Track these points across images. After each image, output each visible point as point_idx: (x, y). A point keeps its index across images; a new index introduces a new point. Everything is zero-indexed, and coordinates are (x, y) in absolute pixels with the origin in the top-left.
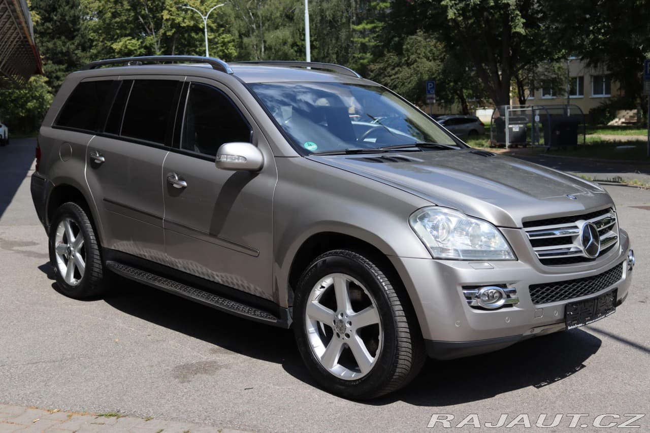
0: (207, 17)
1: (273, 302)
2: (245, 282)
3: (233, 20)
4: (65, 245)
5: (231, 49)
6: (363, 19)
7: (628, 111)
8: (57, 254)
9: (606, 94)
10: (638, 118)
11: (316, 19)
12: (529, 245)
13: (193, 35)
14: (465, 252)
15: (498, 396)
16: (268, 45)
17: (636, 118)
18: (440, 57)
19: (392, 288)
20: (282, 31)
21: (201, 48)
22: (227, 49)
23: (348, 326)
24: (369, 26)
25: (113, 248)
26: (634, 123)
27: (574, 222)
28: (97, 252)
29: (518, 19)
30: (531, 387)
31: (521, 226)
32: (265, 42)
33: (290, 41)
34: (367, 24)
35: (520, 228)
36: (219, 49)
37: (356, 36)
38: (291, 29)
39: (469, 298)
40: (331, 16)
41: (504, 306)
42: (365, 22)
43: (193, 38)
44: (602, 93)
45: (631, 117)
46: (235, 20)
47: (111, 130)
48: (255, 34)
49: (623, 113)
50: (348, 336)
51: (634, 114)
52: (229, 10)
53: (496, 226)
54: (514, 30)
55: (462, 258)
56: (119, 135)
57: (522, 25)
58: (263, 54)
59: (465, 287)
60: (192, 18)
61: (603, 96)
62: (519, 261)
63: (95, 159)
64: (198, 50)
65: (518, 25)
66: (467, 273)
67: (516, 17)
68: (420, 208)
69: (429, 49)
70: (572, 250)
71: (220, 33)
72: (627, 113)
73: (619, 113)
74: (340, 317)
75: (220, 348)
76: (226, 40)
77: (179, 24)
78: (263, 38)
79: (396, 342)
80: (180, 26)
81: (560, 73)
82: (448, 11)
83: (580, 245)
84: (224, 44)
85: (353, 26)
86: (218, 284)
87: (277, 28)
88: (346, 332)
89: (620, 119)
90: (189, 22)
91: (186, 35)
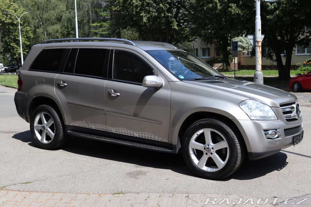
0: (20, 18)
1: (168, 143)
2: (153, 135)
3: (31, 20)
4: (40, 125)
5: (31, 34)
6: (95, 21)
7: (219, 64)
8: (35, 129)
9: (208, 56)
10: (223, 67)
11: (73, 21)
12: (282, 113)
13: (11, 27)
14: (262, 117)
15: (267, 175)
16: (49, 33)
17: (222, 67)
18: (134, 39)
19: (233, 133)
20: (56, 26)
21: (15, 34)
22: (29, 34)
23: (212, 149)
24: (99, 24)
25: (71, 125)
26: (221, 69)
27: (291, 105)
28: (61, 127)
29: (175, 23)
30: (276, 171)
31: (280, 106)
32: (47, 31)
33: (60, 31)
34: (97, 23)
35: (279, 107)
36: (24, 34)
37: (92, 29)
38: (60, 25)
39: (266, 135)
40: (81, 19)
41: (278, 137)
42: (97, 22)
43: (10, 28)
44: (206, 56)
45: (219, 66)
46: (32, 20)
47: (69, 71)
48: (42, 27)
49: (216, 65)
50: (212, 154)
51: (221, 65)
52: (29, 16)
53: (271, 107)
54: (173, 28)
55: (261, 119)
56: (73, 73)
57: (176, 25)
58: (46, 36)
59: (265, 131)
60: (10, 18)
61: (207, 57)
62: (279, 120)
63: (60, 84)
64: (13, 34)
65: (175, 25)
66: (264, 125)
67: (174, 21)
68: (243, 101)
69: (129, 35)
70: (292, 116)
71: (24, 26)
72: (218, 65)
73: (214, 65)
74: (207, 146)
75: (137, 165)
76: (28, 30)
77: (4, 21)
78: (46, 29)
79: (236, 154)
80: (4, 22)
81: (189, 47)
82: (143, 18)
83: (295, 114)
84: (27, 32)
85: (92, 24)
86: (136, 137)
87: (53, 24)
88: (211, 152)
89: (215, 68)
90: (9, 20)
91: (7, 27)
